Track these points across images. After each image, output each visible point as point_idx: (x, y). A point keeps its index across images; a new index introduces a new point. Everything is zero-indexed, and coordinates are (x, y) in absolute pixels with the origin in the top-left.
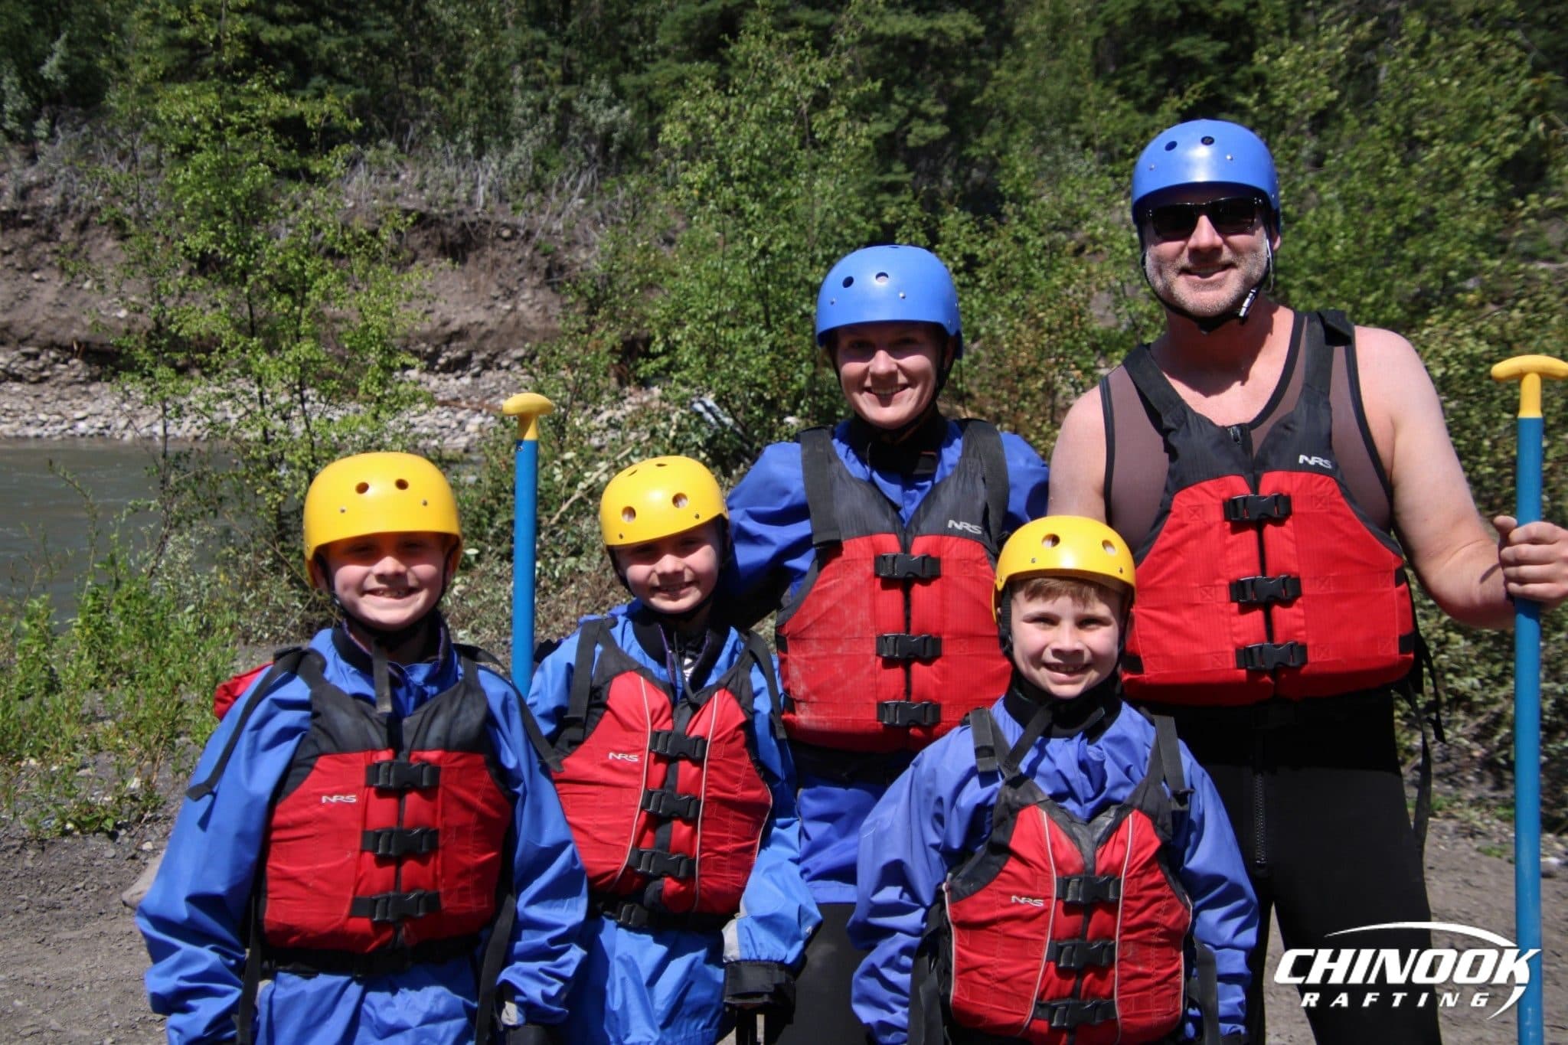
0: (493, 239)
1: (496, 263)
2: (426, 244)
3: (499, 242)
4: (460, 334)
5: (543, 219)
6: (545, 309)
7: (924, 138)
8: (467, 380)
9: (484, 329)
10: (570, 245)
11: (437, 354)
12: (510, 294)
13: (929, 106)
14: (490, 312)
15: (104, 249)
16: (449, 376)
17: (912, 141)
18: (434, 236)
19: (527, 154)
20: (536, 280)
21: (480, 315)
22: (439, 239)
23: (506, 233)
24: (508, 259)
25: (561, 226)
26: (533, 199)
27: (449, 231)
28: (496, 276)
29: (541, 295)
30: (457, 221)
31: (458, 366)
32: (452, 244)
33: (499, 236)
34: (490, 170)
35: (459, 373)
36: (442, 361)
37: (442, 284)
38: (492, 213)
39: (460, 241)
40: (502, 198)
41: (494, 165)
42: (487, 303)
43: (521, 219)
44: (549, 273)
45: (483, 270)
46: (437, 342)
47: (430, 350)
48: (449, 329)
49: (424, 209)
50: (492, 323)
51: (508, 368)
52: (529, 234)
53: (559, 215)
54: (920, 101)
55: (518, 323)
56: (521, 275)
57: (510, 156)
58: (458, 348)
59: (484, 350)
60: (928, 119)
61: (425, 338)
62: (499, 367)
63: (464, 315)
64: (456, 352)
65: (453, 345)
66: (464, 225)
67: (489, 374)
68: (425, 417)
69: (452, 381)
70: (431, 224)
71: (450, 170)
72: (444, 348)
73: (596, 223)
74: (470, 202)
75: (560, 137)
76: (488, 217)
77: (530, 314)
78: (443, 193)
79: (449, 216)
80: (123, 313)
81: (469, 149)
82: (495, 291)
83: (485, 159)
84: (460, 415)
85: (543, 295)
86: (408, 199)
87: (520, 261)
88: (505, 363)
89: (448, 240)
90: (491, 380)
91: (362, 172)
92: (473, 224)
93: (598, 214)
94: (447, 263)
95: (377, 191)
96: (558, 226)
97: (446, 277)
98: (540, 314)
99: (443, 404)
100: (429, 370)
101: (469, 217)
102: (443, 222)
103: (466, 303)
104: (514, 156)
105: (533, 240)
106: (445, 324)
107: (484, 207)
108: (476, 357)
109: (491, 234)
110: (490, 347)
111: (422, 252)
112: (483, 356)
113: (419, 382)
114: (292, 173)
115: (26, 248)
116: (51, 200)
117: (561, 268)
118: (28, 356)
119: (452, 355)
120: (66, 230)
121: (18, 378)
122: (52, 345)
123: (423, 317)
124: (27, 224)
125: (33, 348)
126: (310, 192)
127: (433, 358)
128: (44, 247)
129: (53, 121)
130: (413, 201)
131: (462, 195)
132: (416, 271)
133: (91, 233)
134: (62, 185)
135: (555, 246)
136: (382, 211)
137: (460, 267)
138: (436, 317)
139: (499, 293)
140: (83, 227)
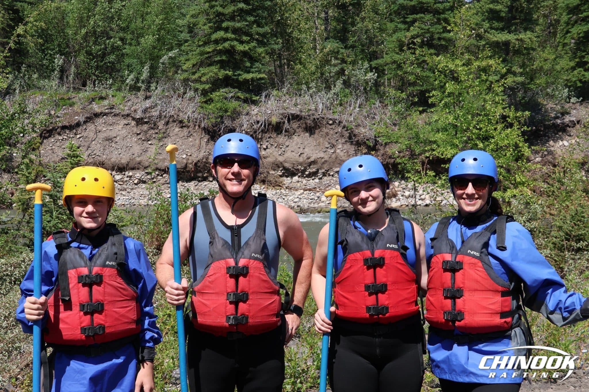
0: (326, 124)
1: (327, 134)
2: (299, 127)
3: (328, 125)
4: (314, 162)
5: (345, 116)
6: (348, 152)
7: (514, 82)
8: (317, 180)
9: (323, 160)
10: (358, 126)
11: (305, 170)
12: (333, 146)
13: (517, 69)
14: (325, 153)
15: (175, 132)
16: (309, 179)
18: (302, 124)
19: (338, 91)
20: (344, 140)
21: (322, 155)
22: (304, 125)
23: (331, 122)
24: (331, 132)
25: (352, 119)
26: (340, 109)
27: (309, 122)
28: (327, 139)
29: (345, 146)
30: (312, 118)
31: (314, 174)
32: (310, 126)
33: (328, 123)
35: (313, 178)
36: (307, 173)
37: (306, 143)
38: (325, 114)
39: (313, 125)
40: (328, 108)
42: (324, 150)
43: (336, 116)
44: (350, 138)
45: (322, 137)
46: (305, 166)
47: (302, 169)
48: (310, 160)
49: (298, 113)
50: (326, 158)
51: (333, 175)
52: (340, 122)
53: (351, 115)
54: (511, 67)
55: (336, 158)
56: (337, 139)
58: (314, 168)
59: (324, 168)
60: (515, 74)
61: (301, 164)
62: (329, 175)
63: (315, 155)
65: (312, 166)
66: (314, 119)
67: (325, 178)
68: (303, 195)
69: (311, 181)
70: (301, 119)
71: (307, 98)
72: (308, 167)
73: (365, 118)
74: (316, 110)
75: (348, 85)
76: (323, 116)
77: (342, 154)
78: (305, 107)
79: (309, 116)
80: (184, 156)
81: (314, 90)
82: (327, 145)
84: (318, 194)
85: (347, 146)
86: (291, 110)
87: (336, 133)
88: (332, 174)
89: (309, 125)
90: (327, 180)
91: (272, 99)
92: (318, 119)
93: (365, 114)
94: (307, 134)
95: (279, 107)
97: (307, 140)
98: (346, 154)
99: (310, 190)
100: (302, 176)
101: (316, 116)
102: (306, 118)
103: (316, 150)
104: (333, 91)
105: (342, 125)
106: (309, 158)
107: (322, 112)
108: (320, 171)
109: (325, 122)
110: (326, 167)
111: (297, 130)
112: (323, 171)
113: (298, 182)
114: (246, 101)
115: (146, 132)
116: (155, 113)
117: (355, 135)
118: (148, 173)
119: (311, 171)
120: (161, 124)
121: (144, 182)
122: (157, 169)
123: (300, 155)
124: (146, 123)
125: (150, 170)
126: (253, 107)
127: (303, 172)
128: (152, 131)
129: (157, 83)
130: (294, 110)
131: (313, 108)
132: (295, 138)
133: (170, 125)
134: (159, 107)
135: (353, 126)
136: (282, 114)
137: (312, 136)
138: (304, 156)
139: (329, 146)
140: (167, 123)
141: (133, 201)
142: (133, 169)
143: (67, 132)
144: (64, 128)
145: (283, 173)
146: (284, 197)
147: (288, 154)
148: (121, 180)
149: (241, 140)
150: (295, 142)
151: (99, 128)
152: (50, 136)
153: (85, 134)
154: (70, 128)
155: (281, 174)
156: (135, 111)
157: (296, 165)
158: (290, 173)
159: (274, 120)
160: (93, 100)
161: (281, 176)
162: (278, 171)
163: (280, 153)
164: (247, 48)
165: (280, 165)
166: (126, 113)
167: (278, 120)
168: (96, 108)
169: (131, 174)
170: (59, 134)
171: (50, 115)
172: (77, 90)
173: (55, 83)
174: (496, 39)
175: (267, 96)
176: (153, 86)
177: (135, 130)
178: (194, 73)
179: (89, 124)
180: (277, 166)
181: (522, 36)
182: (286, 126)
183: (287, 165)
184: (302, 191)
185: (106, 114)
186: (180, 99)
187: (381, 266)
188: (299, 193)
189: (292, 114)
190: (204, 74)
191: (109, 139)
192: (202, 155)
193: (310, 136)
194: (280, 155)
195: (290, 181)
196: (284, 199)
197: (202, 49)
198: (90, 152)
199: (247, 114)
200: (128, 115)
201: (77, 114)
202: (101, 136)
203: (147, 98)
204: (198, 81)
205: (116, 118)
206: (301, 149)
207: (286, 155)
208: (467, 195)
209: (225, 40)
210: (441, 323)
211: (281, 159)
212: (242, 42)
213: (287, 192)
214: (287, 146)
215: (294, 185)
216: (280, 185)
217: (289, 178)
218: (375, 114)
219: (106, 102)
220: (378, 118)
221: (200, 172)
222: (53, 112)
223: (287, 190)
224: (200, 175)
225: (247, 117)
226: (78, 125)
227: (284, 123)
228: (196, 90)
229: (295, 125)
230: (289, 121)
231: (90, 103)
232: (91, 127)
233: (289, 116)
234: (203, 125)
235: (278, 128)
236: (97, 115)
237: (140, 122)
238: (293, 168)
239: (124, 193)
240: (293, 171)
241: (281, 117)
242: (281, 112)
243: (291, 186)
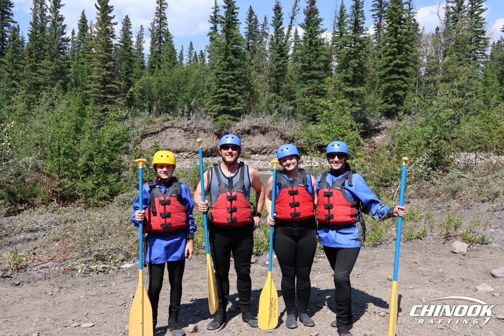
1: (271, 135)
3: (271, 131)
4: (265, 148)
5: (279, 126)
6: (280, 143)
7: (356, 110)
8: (267, 156)
9: (269, 147)
10: (285, 131)
11: (261, 151)
12: (274, 140)
13: (357, 104)
15: (202, 134)
16: (263, 155)
20: (278, 137)
21: (269, 144)
22: (260, 131)
23: (273, 129)
24: (273, 134)
26: (276, 123)
27: (262, 129)
28: (271, 137)
30: (264, 127)
31: (265, 153)
34: (269, 118)
35: (265, 155)
37: (261, 139)
38: (270, 126)
39: (264, 131)
40: (271, 123)
42: (270, 142)
43: (275, 127)
44: (281, 136)
45: (269, 136)
46: (261, 149)
49: (258, 125)
50: (271, 146)
52: (277, 129)
53: (282, 126)
54: (355, 103)
55: (275, 145)
56: (276, 137)
60: (356, 106)
61: (259, 149)
62: (272, 153)
63: (266, 144)
64: (265, 151)
67: (270, 155)
70: (259, 128)
71: (261, 118)
73: (288, 127)
74: (266, 124)
77: (278, 144)
78: (261, 122)
79: (262, 126)
80: (206, 146)
82: (271, 140)
84: (267, 162)
85: (280, 140)
86: (254, 124)
87: (275, 134)
89: (262, 131)
91: (246, 119)
93: (288, 125)
94: (262, 135)
95: (249, 122)
96: (282, 128)
97: (262, 137)
99: (263, 160)
100: (260, 154)
101: (266, 127)
103: (266, 142)
104: (273, 115)
106: (263, 146)
107: (268, 125)
108: (268, 152)
109: (270, 129)
110: (271, 150)
111: (257, 133)
113: (258, 157)
114: (234, 120)
115: (189, 135)
116: (193, 126)
117: (284, 135)
118: (190, 154)
120: (195, 131)
121: (188, 158)
122: (194, 152)
123: (259, 145)
124: (189, 131)
125: (190, 152)
126: (237, 123)
127: (260, 152)
128: (192, 135)
129: (193, 113)
130: (256, 124)
131: (264, 123)
132: (256, 136)
133: (199, 132)
134: (194, 124)
135: (282, 131)
136: (250, 126)
137: (264, 136)
138: (261, 145)
140: (198, 131)
141: (183, 166)
142: (183, 152)
143: (153, 135)
144: (152, 133)
146: (252, 164)
147: (253, 144)
148: (178, 157)
149: (233, 138)
150: (256, 139)
151: (167, 133)
152: (145, 137)
153: (161, 136)
154: (155, 133)
156: (184, 125)
158: (254, 153)
159: (247, 128)
160: (165, 121)
161: (250, 154)
162: (249, 152)
163: (249, 144)
164: (234, 96)
165: (250, 149)
166: (179, 126)
167: (249, 129)
168: (166, 124)
169: (182, 154)
170: (150, 136)
171: (145, 128)
172: (157, 116)
173: (147, 113)
174: (347, 90)
175: (243, 118)
176: (191, 114)
177: (184, 134)
178: (210, 108)
179: (163, 132)
180: (248, 149)
181: (359, 89)
182: (252, 131)
183: (253, 149)
185: (171, 127)
186: (204, 120)
187: (297, 194)
188: (259, 162)
189: (255, 126)
190: (214, 108)
191: (172, 139)
192: (214, 145)
197: (213, 96)
198: (163, 144)
199: (234, 126)
200: (180, 127)
201: (158, 127)
202: (169, 137)
203: (189, 119)
204: (212, 111)
205: (175, 129)
206: (259, 142)
208: (335, 161)
209: (223, 92)
210: (324, 220)
211: (250, 146)
212: (231, 93)
213: (253, 161)
214: (253, 140)
215: (256, 158)
216: (250, 158)
217: (254, 155)
218: (293, 125)
219: (170, 122)
220: (294, 127)
221: (213, 153)
222: (146, 127)
224: (213, 154)
225: (234, 128)
226: (158, 132)
228: (211, 115)
229: (256, 131)
230: (253, 129)
231: (163, 122)
232: (164, 133)
233: (253, 127)
234: (214, 131)
235: (248, 132)
236: (166, 128)
237: (186, 130)
238: (256, 150)
239: (179, 163)
242: (250, 125)
243: (255, 158)
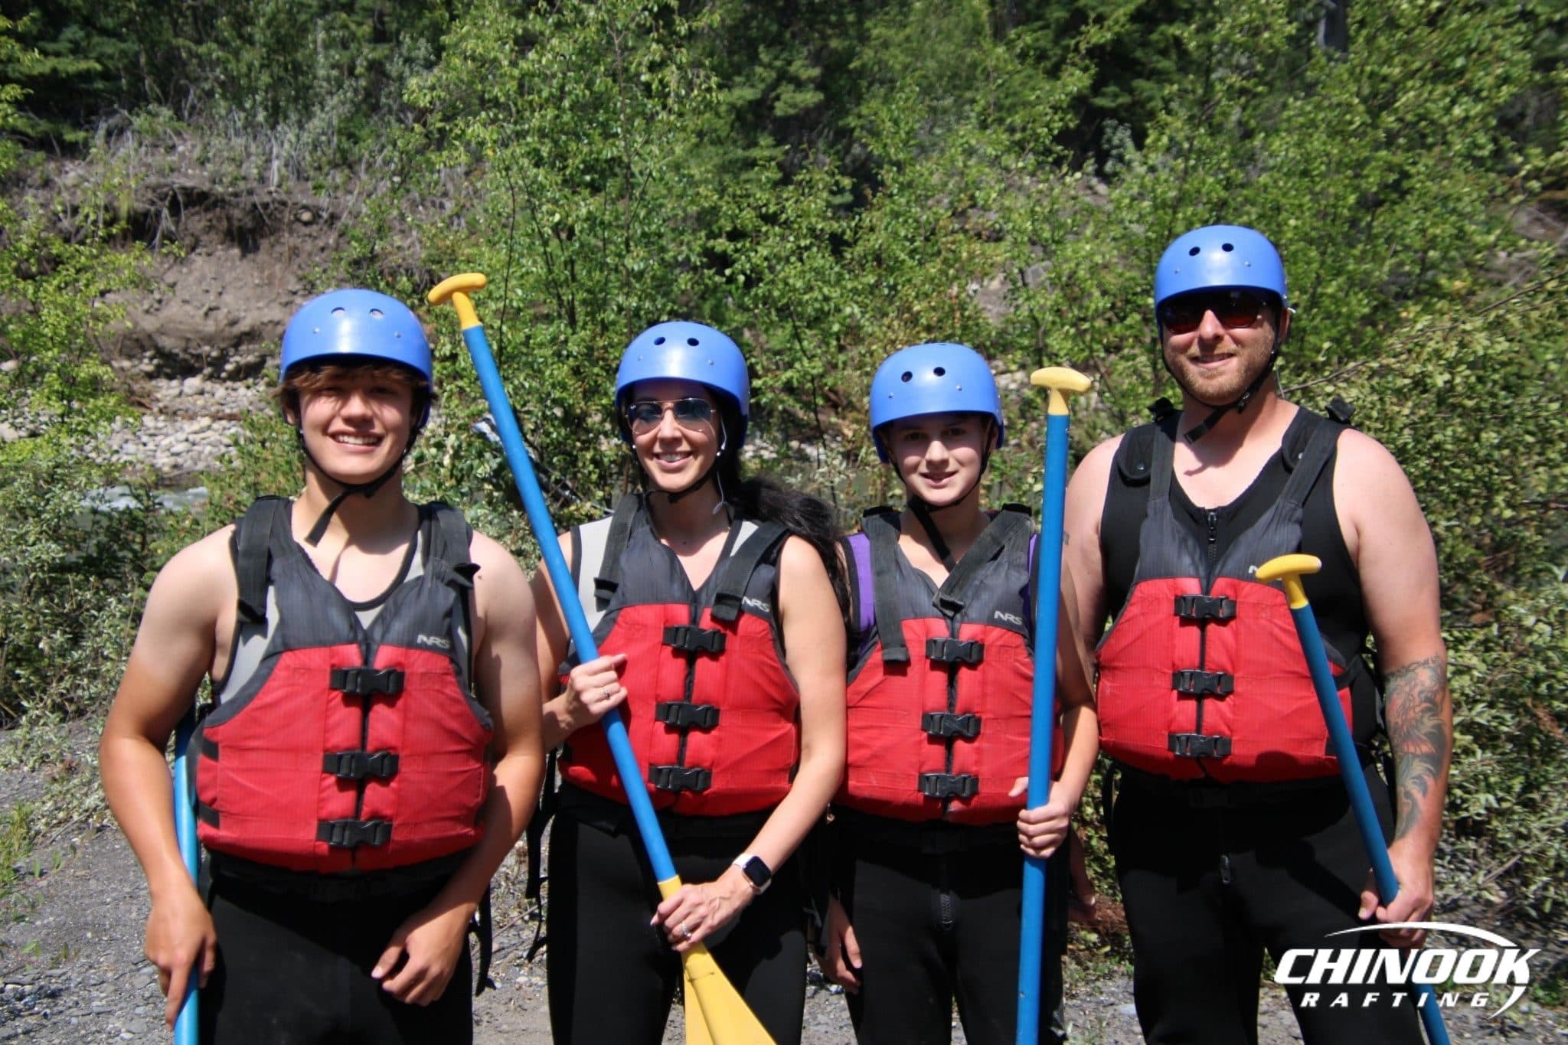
0: (291, 223)
1: (295, 252)
2: (210, 228)
3: (298, 226)
4: (251, 336)
5: (351, 199)
10: (381, 231)
11: (223, 359)
14: (287, 310)
16: (238, 384)
17: (780, 109)
18: (219, 219)
19: (330, 124)
20: (342, 273)
21: (276, 313)
22: (225, 224)
23: (306, 216)
24: (308, 246)
26: (339, 177)
27: (237, 213)
28: (296, 267)
30: (244, 200)
31: (250, 372)
32: (240, 228)
33: (298, 220)
34: (287, 141)
35: (250, 381)
36: (229, 367)
38: (289, 192)
39: (250, 225)
40: (301, 176)
41: (291, 136)
42: (284, 299)
43: (323, 200)
45: (279, 260)
46: (222, 345)
47: (214, 354)
48: (237, 330)
49: (206, 186)
52: (333, 218)
53: (369, 196)
54: (789, 63)
56: (325, 266)
57: (310, 126)
58: (249, 352)
60: (800, 84)
61: (209, 340)
63: (256, 313)
64: (247, 356)
65: (243, 348)
66: (254, 206)
68: (208, 433)
69: (242, 391)
70: (215, 205)
71: (238, 142)
72: (232, 351)
73: (413, 205)
74: (262, 180)
75: (370, 104)
76: (284, 197)
78: (229, 168)
79: (236, 195)
81: (261, 117)
82: (294, 285)
83: (279, 128)
86: (186, 175)
87: (323, 249)
89: (236, 224)
91: (130, 143)
92: (266, 206)
94: (236, 251)
95: (148, 166)
96: (368, 208)
97: (233, 268)
99: (231, 417)
100: (213, 377)
101: (261, 197)
102: (230, 203)
103: (259, 299)
104: (316, 124)
105: (339, 225)
106: (233, 323)
107: (279, 186)
108: (270, 362)
109: (288, 217)
111: (204, 238)
113: (202, 393)
114: (41, 143)
119: (242, 360)
123: (206, 314)
126: (65, 165)
127: (218, 363)
130: (193, 178)
131: (252, 171)
132: (199, 261)
136: (155, 190)
137: (251, 256)
138: (221, 315)
139: (298, 287)
145: (158, 367)
146: (145, 439)
147: (174, 310)
150: (196, 274)
155: (150, 368)
157: (194, 344)
158: (176, 366)
159: (129, 204)
162: (141, 360)
163: (146, 306)
165: (146, 343)
167: (140, 206)
175: (114, 132)
180: (135, 344)
182: (167, 223)
183: (167, 343)
184: (205, 421)
188: (196, 426)
189: (183, 188)
193: (243, 256)
194: (147, 312)
195: (176, 391)
196: (145, 445)
199: (45, 184)
206: (212, 297)
207: (167, 312)
211: (149, 324)
213: (161, 424)
214: (173, 286)
215: (187, 403)
216: (144, 401)
217: (175, 383)
218: (445, 194)
220: (450, 206)
223: (162, 418)
225: (43, 195)
227: (158, 214)
229: (196, 222)
230: (175, 209)
233: (175, 196)
235: (137, 231)
238: (185, 350)
240: (185, 360)
241: (150, 195)
242: (153, 180)
243: (177, 404)
